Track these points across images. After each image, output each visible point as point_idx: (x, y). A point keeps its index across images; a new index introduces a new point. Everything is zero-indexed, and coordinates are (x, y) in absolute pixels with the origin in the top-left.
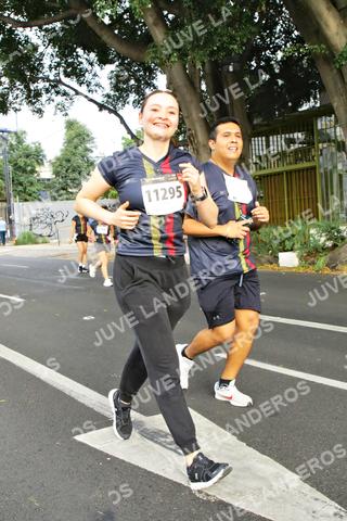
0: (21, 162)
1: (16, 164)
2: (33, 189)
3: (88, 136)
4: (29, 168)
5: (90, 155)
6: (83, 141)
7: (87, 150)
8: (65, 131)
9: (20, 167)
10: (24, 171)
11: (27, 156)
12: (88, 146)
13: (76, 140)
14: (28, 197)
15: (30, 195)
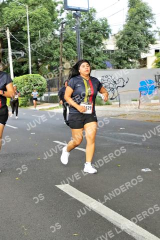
0: (90, 36)
1: (86, 38)
2: (100, 59)
3: (148, 12)
4: (96, 42)
5: (149, 29)
6: (143, 17)
7: (147, 25)
8: (128, 9)
9: (89, 40)
10: (93, 44)
11: (96, 31)
12: (148, 21)
13: (137, 17)
14: (95, 66)
15: (97, 64)
